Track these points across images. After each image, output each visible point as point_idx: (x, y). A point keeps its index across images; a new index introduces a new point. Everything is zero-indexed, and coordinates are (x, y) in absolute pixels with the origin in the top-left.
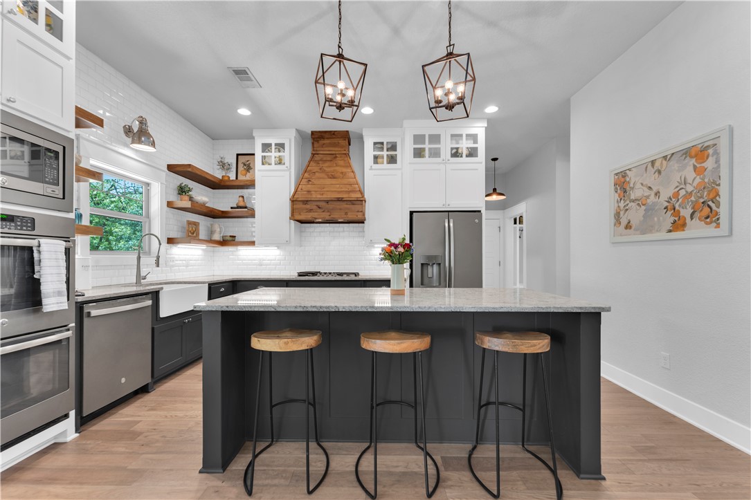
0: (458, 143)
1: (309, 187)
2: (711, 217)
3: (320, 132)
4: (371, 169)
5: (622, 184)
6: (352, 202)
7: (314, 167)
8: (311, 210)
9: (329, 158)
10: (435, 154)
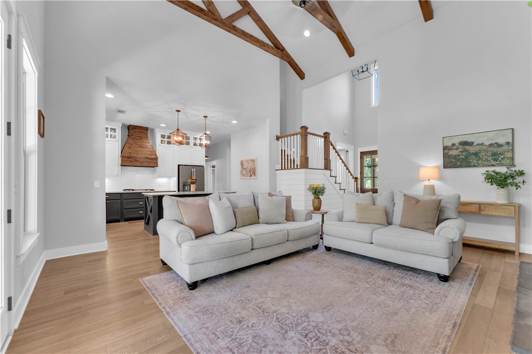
0: (195, 141)
1: (130, 151)
2: (255, 175)
3: (134, 126)
4: (160, 145)
5: (242, 164)
6: (152, 159)
7: (130, 141)
8: (132, 161)
9: (139, 138)
10: (188, 144)
